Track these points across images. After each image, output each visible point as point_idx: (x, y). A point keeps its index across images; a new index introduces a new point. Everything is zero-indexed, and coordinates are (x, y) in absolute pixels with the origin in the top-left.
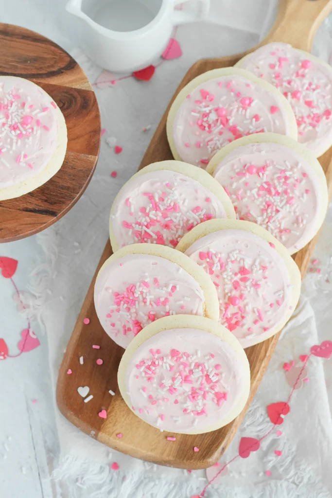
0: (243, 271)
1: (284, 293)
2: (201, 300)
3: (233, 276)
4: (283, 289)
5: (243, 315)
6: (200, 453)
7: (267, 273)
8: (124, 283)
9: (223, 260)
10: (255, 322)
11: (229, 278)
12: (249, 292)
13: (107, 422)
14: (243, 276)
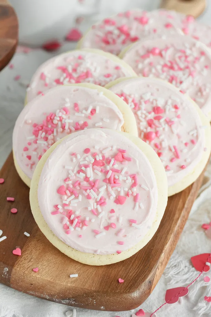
0: (156, 110)
1: (197, 132)
2: (120, 121)
3: (147, 114)
4: (196, 128)
5: (160, 151)
6: (125, 284)
7: (179, 112)
8: (44, 114)
9: (137, 101)
10: (172, 160)
11: (144, 116)
12: (164, 129)
13: (22, 259)
14: (156, 115)
